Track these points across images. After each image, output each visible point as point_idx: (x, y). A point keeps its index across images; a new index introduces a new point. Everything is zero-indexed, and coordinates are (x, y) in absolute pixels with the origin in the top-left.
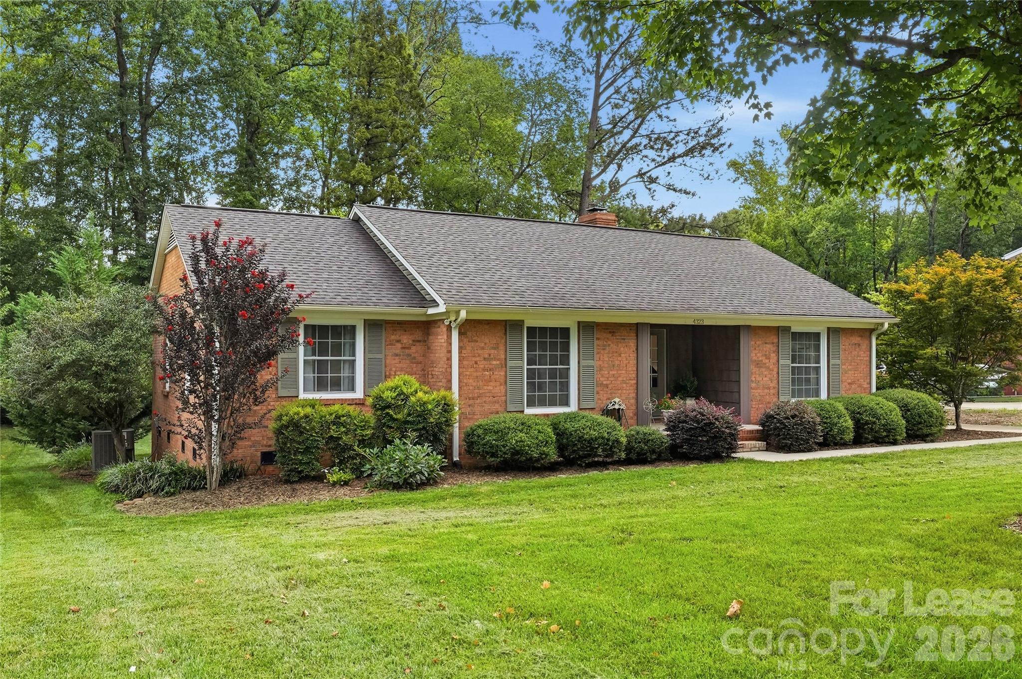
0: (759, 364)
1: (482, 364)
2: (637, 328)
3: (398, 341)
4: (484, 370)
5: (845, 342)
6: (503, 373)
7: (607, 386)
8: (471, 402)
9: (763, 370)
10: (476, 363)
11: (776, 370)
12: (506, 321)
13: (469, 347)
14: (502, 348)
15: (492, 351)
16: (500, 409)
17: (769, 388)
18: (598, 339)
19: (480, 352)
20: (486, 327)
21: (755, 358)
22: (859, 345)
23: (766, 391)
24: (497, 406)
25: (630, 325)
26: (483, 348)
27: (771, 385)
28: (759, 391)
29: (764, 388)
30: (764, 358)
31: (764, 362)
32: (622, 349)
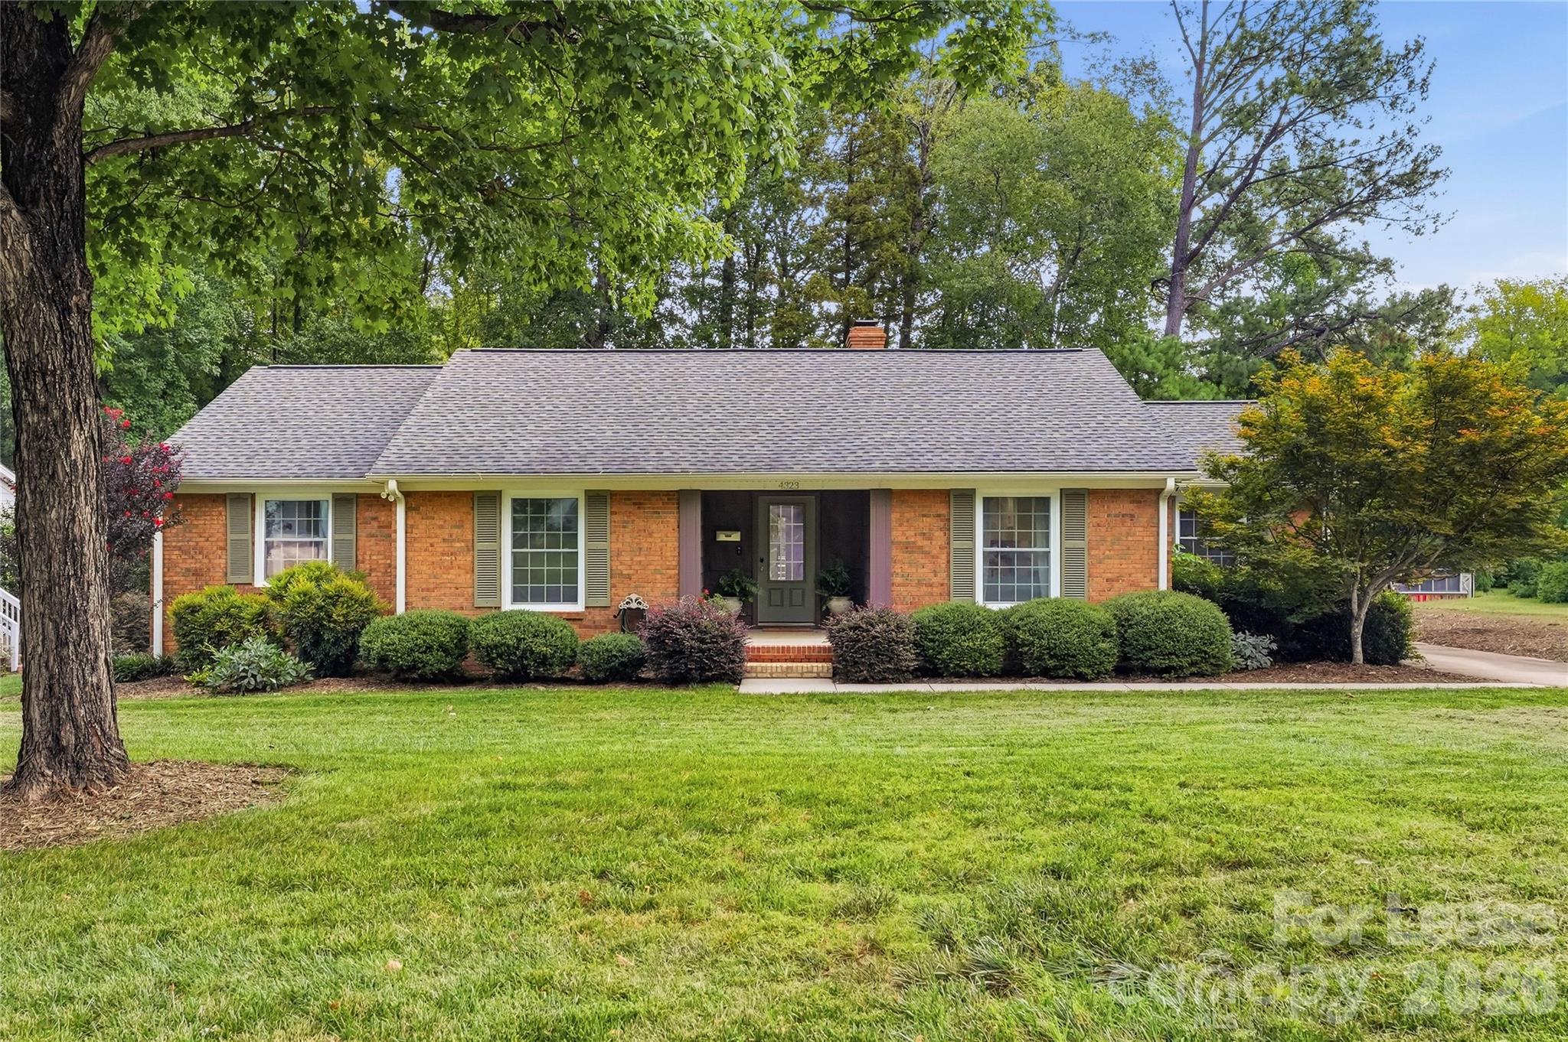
0: (908, 547)
1: (440, 547)
2: (679, 498)
3: (375, 519)
4: (443, 554)
5: (1094, 516)
6: (469, 559)
7: (629, 577)
8: (425, 594)
9: (918, 556)
10: (432, 545)
11: (944, 556)
12: (472, 492)
13: (422, 526)
14: (468, 526)
15: (455, 531)
16: (465, 604)
17: (930, 585)
18: (612, 513)
19: (438, 531)
20: (447, 500)
21: (901, 538)
22: (1132, 516)
23: (926, 589)
24: (461, 600)
25: (668, 493)
26: (441, 527)
27: (934, 580)
28: (910, 588)
29: (919, 584)
30: (919, 538)
31: (919, 544)
32: (654, 526)
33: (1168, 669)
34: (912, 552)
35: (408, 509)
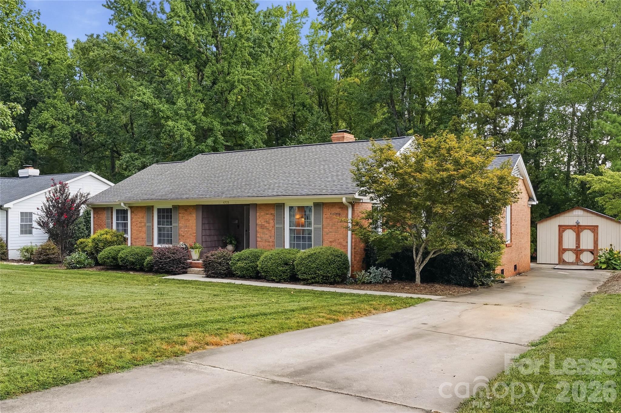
0: (262, 227)
1: (139, 225)
2: (197, 207)
4: (139, 227)
5: (327, 213)
7: (183, 236)
8: (136, 240)
9: (265, 230)
10: (137, 224)
11: (274, 230)
12: (146, 206)
13: (134, 218)
14: (144, 218)
17: (269, 242)
18: (180, 213)
19: (138, 220)
20: (140, 209)
21: (260, 223)
22: (340, 214)
23: (267, 243)
24: (144, 243)
25: (194, 206)
26: (139, 218)
27: (270, 240)
28: (262, 243)
29: (266, 241)
30: (265, 223)
31: (265, 225)
32: (190, 218)
33: (304, 280)
34: (263, 229)
35: (132, 212)
